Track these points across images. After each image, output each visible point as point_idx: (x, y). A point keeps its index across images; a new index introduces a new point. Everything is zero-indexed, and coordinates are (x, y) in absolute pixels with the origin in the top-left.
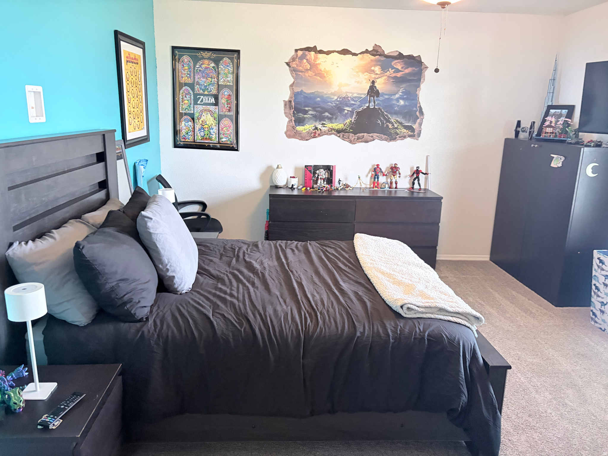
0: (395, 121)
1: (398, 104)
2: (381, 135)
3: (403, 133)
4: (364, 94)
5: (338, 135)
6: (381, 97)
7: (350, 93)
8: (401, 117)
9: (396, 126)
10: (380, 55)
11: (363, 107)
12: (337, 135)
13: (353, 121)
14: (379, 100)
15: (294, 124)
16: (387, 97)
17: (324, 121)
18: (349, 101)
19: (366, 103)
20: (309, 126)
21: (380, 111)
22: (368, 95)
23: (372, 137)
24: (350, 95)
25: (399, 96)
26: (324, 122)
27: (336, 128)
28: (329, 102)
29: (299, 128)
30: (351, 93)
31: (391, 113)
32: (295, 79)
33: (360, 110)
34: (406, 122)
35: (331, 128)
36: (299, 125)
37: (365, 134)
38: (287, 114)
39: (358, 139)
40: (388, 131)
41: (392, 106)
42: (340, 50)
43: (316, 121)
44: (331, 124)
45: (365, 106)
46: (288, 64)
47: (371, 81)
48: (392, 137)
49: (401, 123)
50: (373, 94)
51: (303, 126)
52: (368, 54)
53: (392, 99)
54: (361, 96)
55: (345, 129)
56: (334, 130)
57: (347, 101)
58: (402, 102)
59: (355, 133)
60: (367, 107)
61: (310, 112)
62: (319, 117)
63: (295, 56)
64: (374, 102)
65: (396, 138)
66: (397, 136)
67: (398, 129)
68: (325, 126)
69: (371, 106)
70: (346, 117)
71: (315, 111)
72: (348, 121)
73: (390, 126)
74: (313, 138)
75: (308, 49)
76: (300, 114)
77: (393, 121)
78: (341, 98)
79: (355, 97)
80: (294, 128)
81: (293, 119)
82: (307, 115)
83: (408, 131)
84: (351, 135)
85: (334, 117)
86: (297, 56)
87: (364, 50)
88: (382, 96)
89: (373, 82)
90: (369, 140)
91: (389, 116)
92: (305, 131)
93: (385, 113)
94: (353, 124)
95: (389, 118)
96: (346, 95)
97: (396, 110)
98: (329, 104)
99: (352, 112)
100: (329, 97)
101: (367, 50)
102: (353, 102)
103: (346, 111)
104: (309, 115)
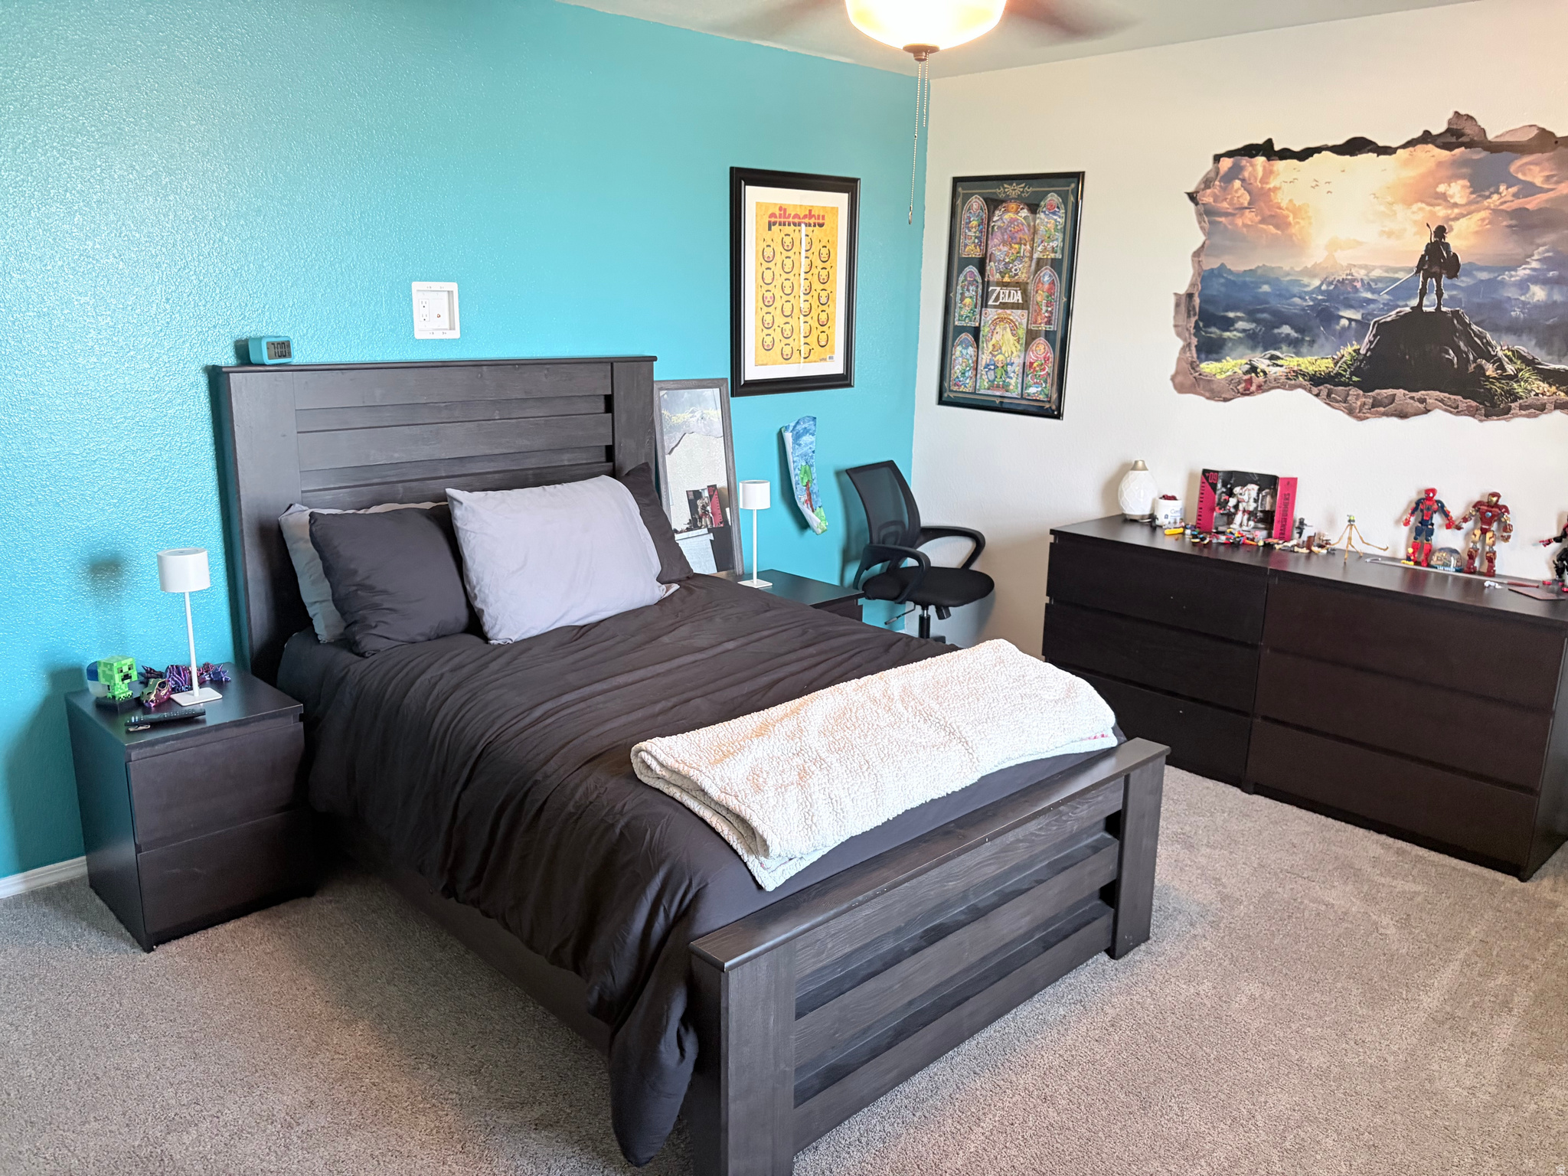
0: (1510, 353)
1: (1523, 298)
2: (1452, 397)
3: (1537, 395)
4: (1408, 270)
5: (1315, 390)
6: (1463, 278)
7: (1361, 267)
8: (1533, 342)
9: (1510, 369)
10: (1470, 145)
11: (1398, 310)
12: (1310, 391)
13: (1363, 352)
14: (1455, 287)
15: (1195, 355)
16: (1484, 276)
17: (1275, 349)
18: (1356, 290)
19: (1410, 297)
20: (1233, 362)
21: (1455, 322)
22: (1418, 272)
23: (1422, 401)
24: (1360, 274)
25: (1528, 272)
26: (1277, 353)
27: (1311, 369)
28: (1295, 296)
29: (1208, 367)
30: (1365, 267)
31: (1495, 329)
32: (1208, 234)
33: (1389, 319)
34: (1550, 357)
35: (1296, 368)
36: (1207, 359)
37: (1400, 392)
38: (1180, 329)
39: (1373, 406)
40: (1482, 387)
41: (1499, 306)
42: (1340, 141)
43: (1253, 348)
44: (1297, 359)
45: (1406, 306)
46: (1192, 197)
47: (1433, 229)
48: (1494, 405)
49: (1531, 363)
50: (1436, 269)
51: (1218, 360)
52: (1430, 146)
53: (1503, 283)
54: (1396, 276)
55: (1338, 374)
56: (1304, 375)
57: (1349, 293)
58: (1538, 293)
59: (1366, 387)
60: (1412, 308)
61: (1240, 325)
62: (1264, 339)
63: (1213, 175)
64: (1440, 295)
65: (1510, 409)
66: (1512, 401)
67: (1517, 382)
68: (1279, 362)
69: (1426, 306)
70: (1342, 337)
71: (1257, 321)
72: (1347, 351)
73: (1490, 370)
74: (1243, 395)
75: (1250, 151)
76: (1213, 329)
77: (1500, 354)
78: (1331, 283)
79: (1377, 280)
80: (1193, 366)
81: (1194, 341)
82: (1230, 331)
83: (1554, 389)
84: (1354, 391)
85: (1307, 339)
86: (1217, 173)
87: (1418, 134)
88: (1469, 274)
89: (1440, 232)
90: (1410, 410)
91: (1488, 336)
92: (1223, 376)
93: (1474, 327)
94: (1361, 361)
95: (1489, 343)
96: (1347, 275)
97: (1517, 318)
98: (1297, 300)
99: (1363, 325)
100: (1297, 282)
101: (1427, 133)
102: (1369, 296)
103: (1344, 322)
104: (1235, 333)
